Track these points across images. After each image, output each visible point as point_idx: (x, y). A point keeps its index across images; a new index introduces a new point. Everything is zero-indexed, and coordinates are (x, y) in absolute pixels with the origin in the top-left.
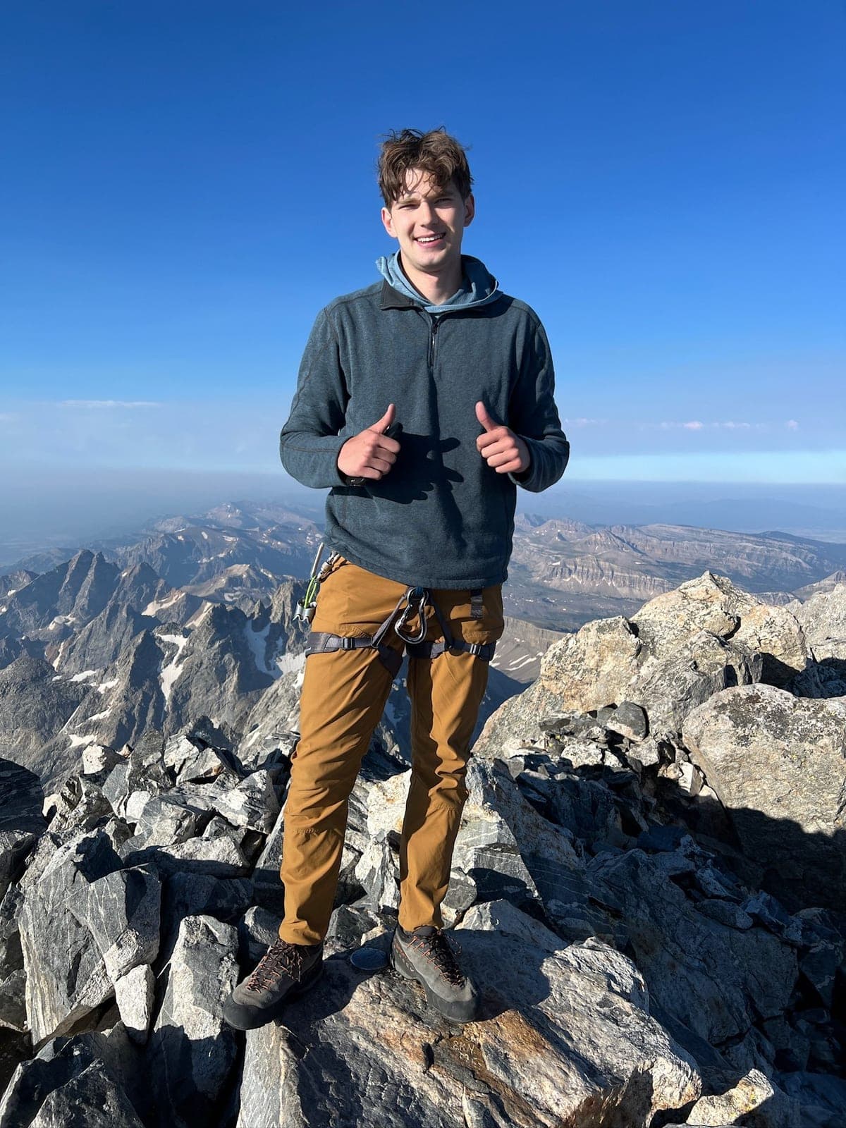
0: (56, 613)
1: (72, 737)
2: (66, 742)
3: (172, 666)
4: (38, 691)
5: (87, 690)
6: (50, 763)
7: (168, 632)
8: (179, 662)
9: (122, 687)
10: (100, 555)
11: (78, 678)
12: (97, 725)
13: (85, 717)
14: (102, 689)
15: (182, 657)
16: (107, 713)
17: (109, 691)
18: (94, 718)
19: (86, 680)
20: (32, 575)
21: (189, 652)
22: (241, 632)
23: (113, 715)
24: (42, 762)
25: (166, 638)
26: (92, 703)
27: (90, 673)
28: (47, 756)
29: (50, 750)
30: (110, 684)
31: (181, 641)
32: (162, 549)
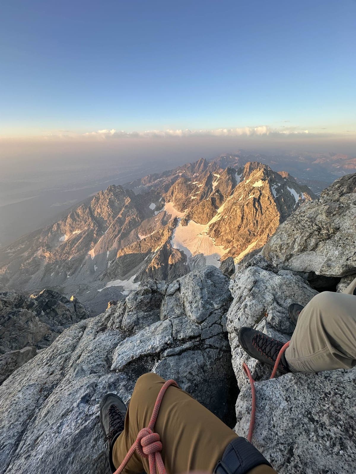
0: (194, 173)
1: (192, 197)
2: (191, 198)
3: (215, 182)
4: (185, 185)
5: (196, 186)
6: (187, 202)
7: (215, 173)
8: (217, 181)
9: (203, 186)
10: (205, 159)
11: (194, 183)
12: (197, 195)
13: (195, 193)
14: (199, 186)
15: (218, 180)
16: (199, 192)
17: (200, 187)
18: (197, 193)
19: (196, 184)
20: (191, 164)
21: (220, 178)
22: (234, 175)
23: (201, 193)
24: (185, 202)
25: (215, 175)
26: (196, 189)
27: (197, 182)
28: (186, 200)
29: (187, 199)
30: (201, 185)
31: (218, 176)
32: (220, 160)
